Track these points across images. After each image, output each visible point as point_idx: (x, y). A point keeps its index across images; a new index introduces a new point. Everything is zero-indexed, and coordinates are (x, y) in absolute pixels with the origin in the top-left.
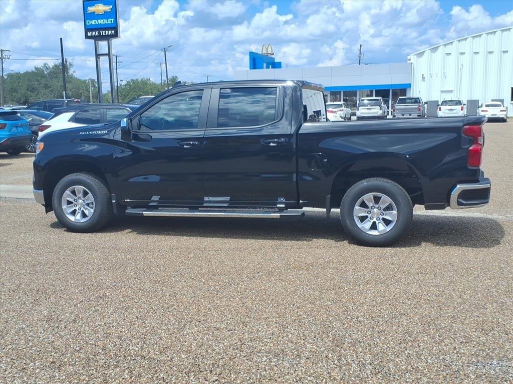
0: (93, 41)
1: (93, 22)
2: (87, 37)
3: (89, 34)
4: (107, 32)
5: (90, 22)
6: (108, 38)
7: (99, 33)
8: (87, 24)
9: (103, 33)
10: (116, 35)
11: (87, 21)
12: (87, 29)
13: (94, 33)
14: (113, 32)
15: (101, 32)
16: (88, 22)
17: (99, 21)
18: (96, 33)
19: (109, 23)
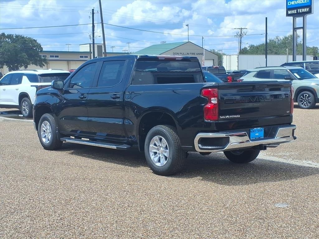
0: (292, 18)
1: (293, 3)
2: (288, 15)
3: (289, 12)
4: (303, 10)
5: (291, 3)
6: (303, 14)
7: (297, 11)
8: (289, 4)
9: (300, 11)
10: (310, 12)
11: (288, 3)
12: (288, 9)
13: (293, 12)
14: (308, 10)
15: (299, 10)
16: (290, 3)
17: (298, 1)
18: (294, 12)
19: (305, 2)
